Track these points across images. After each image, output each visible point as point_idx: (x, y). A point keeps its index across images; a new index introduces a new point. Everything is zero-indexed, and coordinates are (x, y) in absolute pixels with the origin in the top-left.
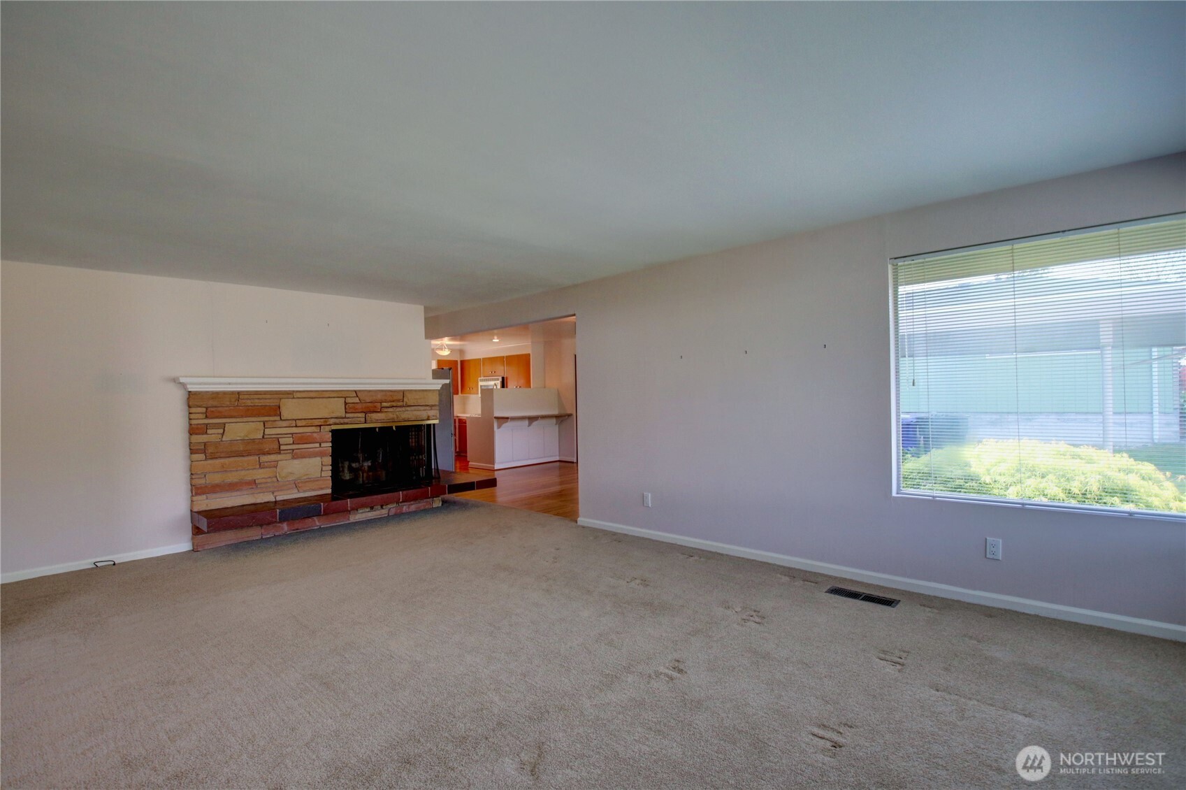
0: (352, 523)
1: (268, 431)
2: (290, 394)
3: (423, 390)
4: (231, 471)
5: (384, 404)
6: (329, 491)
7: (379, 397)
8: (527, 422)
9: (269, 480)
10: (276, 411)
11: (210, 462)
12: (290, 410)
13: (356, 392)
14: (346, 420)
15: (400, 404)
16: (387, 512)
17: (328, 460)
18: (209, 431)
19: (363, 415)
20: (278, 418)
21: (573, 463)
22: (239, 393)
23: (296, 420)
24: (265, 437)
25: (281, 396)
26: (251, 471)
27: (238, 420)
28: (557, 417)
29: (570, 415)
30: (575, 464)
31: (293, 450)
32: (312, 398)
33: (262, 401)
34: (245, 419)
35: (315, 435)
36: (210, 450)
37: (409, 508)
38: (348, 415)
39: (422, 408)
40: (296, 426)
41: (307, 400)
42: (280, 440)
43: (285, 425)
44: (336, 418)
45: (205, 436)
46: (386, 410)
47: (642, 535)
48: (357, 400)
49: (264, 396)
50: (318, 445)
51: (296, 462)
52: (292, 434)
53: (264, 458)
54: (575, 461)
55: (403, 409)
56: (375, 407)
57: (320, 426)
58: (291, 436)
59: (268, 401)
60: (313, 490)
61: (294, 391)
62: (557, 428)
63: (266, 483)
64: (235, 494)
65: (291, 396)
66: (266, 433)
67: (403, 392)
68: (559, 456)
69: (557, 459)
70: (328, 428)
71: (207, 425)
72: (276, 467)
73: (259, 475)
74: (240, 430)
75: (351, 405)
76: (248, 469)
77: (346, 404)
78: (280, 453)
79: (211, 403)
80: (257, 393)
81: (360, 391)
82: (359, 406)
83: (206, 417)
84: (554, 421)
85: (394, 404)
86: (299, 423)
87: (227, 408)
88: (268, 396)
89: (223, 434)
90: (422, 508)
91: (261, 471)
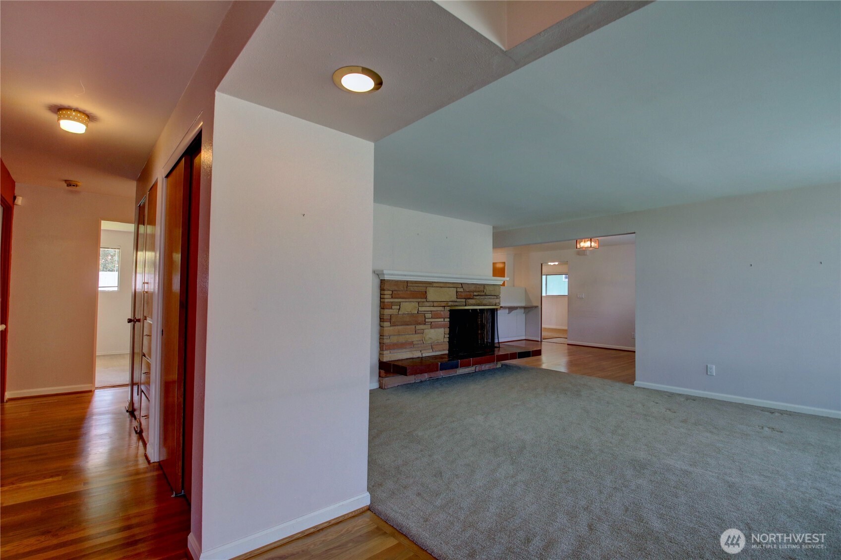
0: (458, 375)
1: (420, 309)
2: (430, 284)
3: (494, 285)
4: (402, 335)
5: (475, 294)
6: (447, 352)
7: (472, 288)
8: (507, 311)
9: (419, 342)
10: (424, 295)
11: (392, 328)
12: (432, 295)
13: (461, 284)
14: (456, 304)
15: (482, 293)
16: (474, 369)
17: (447, 330)
18: (393, 307)
19: (464, 300)
20: (425, 300)
21: (538, 341)
22: (407, 282)
23: (433, 302)
24: (419, 312)
25: (427, 285)
26: (411, 335)
27: (407, 300)
28: (525, 308)
29: (536, 307)
30: (540, 343)
31: (431, 322)
32: (441, 287)
33: (419, 288)
34: (410, 300)
35: (442, 312)
36: (393, 320)
37: (485, 367)
38: (458, 300)
39: (493, 297)
40: (433, 306)
41: (438, 288)
42: (426, 315)
43: (428, 305)
44: (452, 302)
45: (391, 310)
46: (476, 297)
47: (705, 396)
48: (461, 290)
49: (419, 285)
50: (443, 320)
51: (432, 330)
52: (431, 311)
53: (418, 327)
54: (540, 340)
55: (484, 297)
56: (471, 295)
57: (444, 306)
58: (430, 312)
59: (421, 288)
60: (440, 351)
61: (432, 282)
62: (524, 315)
63: (418, 344)
64: (404, 350)
65: (431, 285)
66: (420, 310)
67: (484, 285)
68: (525, 336)
69: (524, 338)
70: (448, 308)
71: (392, 302)
72: (423, 333)
73: (415, 338)
74: (409, 307)
75: (459, 293)
76: (410, 334)
77: (457, 292)
78: (425, 324)
79: (395, 288)
80: (416, 282)
81: (464, 283)
82: (463, 294)
83: (392, 297)
84: (523, 310)
85: (479, 293)
86: (435, 304)
87: (402, 292)
88: (421, 285)
89: (399, 309)
90: (492, 368)
91: (416, 335)
